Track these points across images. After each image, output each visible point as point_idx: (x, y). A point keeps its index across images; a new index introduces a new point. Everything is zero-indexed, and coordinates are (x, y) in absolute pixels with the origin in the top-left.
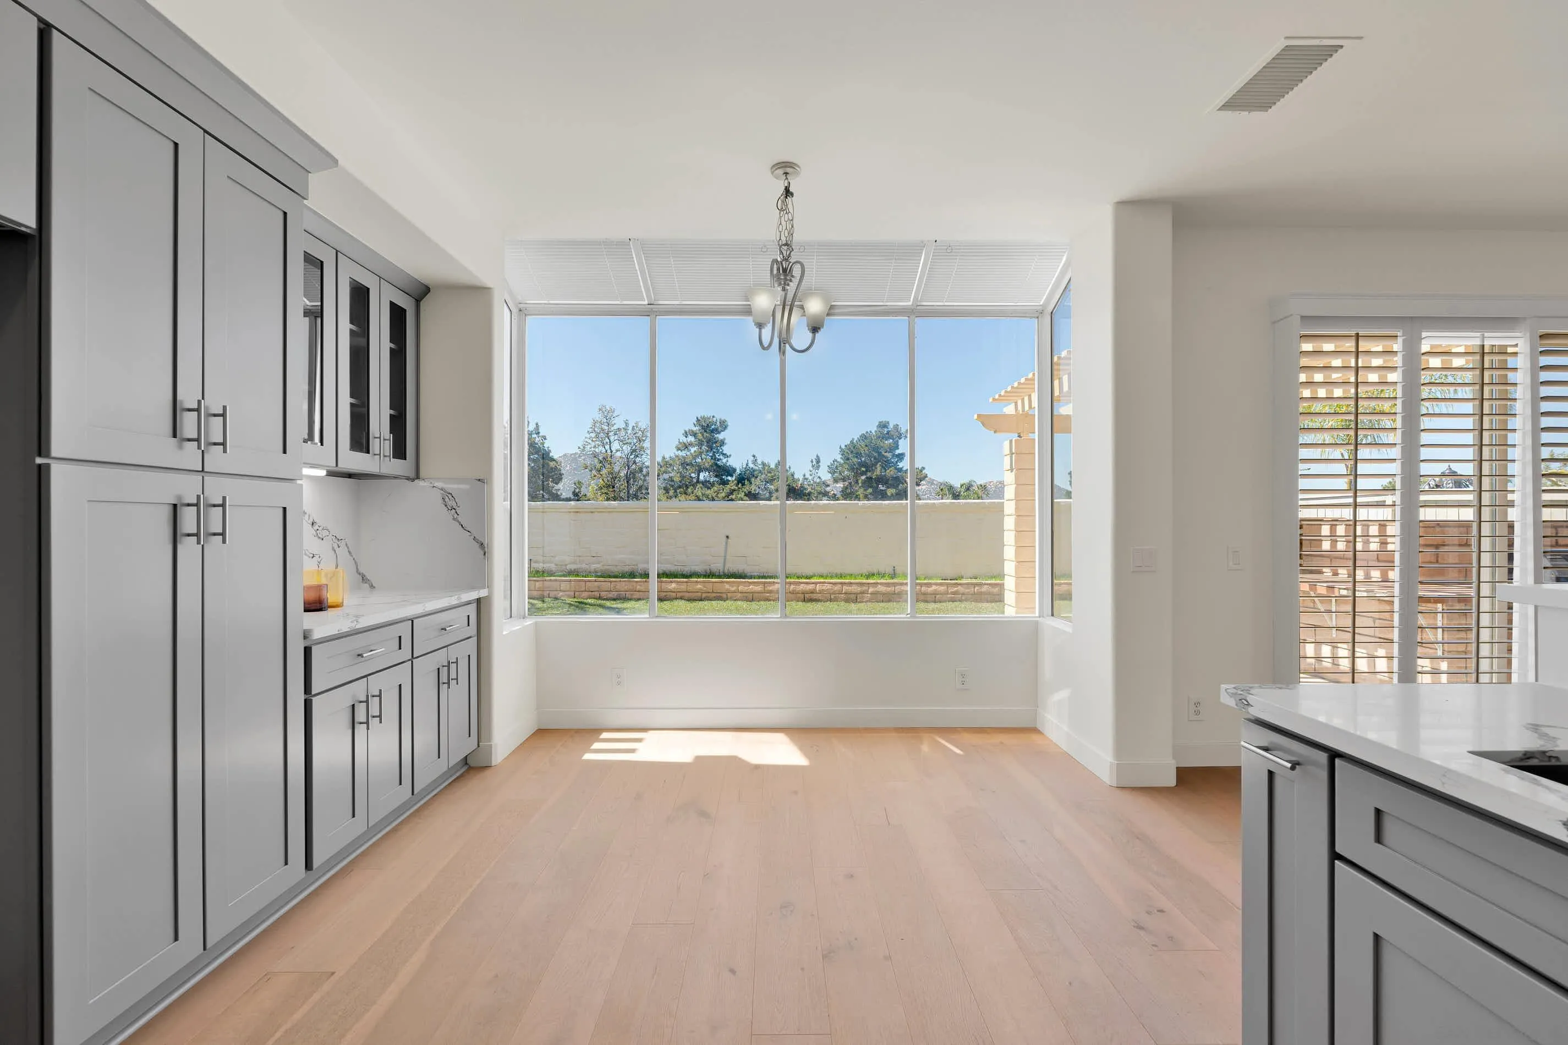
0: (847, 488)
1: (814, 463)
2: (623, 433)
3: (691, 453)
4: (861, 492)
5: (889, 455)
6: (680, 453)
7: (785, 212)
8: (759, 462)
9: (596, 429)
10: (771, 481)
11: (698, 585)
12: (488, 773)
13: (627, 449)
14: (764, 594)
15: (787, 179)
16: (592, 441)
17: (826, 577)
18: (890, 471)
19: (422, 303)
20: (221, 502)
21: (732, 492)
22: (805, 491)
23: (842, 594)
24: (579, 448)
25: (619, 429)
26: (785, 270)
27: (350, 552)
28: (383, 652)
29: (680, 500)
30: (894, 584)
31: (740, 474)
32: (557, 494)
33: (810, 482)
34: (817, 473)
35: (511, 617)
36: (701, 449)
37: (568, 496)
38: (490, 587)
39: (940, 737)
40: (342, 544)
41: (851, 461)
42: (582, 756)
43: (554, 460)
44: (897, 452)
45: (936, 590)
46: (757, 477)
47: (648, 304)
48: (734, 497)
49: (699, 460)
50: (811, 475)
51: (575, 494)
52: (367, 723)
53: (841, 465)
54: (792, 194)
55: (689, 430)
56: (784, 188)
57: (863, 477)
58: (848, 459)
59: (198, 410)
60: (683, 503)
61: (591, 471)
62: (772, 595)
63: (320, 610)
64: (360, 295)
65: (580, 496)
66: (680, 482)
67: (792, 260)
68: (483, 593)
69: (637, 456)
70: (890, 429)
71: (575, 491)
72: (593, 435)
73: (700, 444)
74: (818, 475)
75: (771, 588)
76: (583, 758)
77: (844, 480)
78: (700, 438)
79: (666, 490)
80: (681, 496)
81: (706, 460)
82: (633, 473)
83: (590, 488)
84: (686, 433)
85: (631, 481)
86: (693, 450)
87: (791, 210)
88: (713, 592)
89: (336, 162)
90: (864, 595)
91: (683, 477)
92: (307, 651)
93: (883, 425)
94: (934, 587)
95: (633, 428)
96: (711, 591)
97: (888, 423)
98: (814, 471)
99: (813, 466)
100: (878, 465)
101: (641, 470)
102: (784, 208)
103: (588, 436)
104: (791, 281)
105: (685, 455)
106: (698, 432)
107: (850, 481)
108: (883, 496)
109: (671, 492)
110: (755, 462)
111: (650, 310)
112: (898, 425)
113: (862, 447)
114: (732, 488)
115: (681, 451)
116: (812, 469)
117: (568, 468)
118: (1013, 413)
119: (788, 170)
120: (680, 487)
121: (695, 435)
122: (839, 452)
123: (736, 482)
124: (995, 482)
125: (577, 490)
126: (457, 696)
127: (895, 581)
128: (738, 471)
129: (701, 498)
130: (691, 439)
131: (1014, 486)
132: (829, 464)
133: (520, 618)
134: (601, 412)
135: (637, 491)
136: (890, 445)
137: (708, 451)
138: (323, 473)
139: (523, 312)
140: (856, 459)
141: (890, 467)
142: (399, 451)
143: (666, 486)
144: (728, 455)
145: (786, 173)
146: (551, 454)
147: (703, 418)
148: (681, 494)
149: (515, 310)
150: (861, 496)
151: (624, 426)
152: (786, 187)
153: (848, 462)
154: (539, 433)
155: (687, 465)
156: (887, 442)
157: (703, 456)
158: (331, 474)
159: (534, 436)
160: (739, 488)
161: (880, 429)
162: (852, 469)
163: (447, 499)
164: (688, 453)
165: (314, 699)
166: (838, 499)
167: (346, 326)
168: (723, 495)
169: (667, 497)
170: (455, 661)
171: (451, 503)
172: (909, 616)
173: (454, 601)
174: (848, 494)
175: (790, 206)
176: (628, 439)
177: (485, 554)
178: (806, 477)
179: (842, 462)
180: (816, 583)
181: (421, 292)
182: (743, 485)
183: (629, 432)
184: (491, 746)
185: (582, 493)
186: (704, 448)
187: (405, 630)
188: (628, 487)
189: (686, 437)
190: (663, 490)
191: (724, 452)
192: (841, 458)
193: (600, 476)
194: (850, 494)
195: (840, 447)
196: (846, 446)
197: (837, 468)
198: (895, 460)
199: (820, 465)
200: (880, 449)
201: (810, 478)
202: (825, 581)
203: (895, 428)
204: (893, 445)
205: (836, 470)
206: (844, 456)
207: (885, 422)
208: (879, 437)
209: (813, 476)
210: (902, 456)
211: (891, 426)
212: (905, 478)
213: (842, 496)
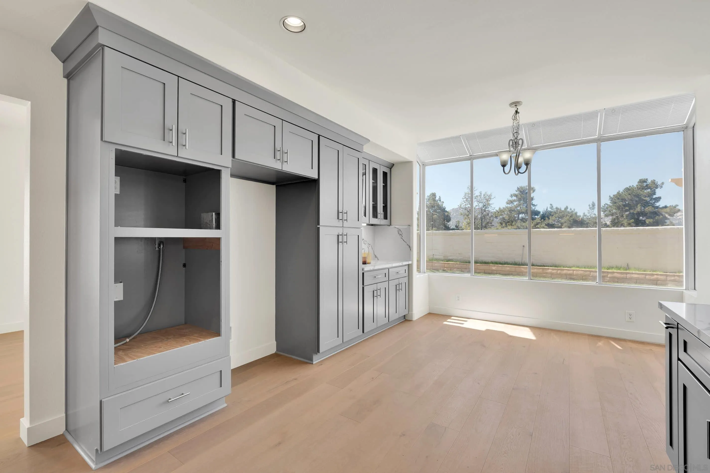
0: (614, 219)
1: (591, 206)
2: (479, 198)
3: (514, 205)
4: (625, 222)
5: (648, 199)
6: (508, 205)
7: (515, 120)
8: (554, 207)
9: (466, 197)
10: (562, 217)
11: (507, 268)
12: (412, 322)
13: (481, 205)
14: (543, 274)
15: (516, 107)
16: (464, 202)
17: (581, 267)
18: (648, 208)
19: (392, 169)
20: (346, 234)
21: (537, 224)
22: (584, 222)
24: (458, 206)
25: (477, 196)
26: (516, 143)
27: (372, 248)
28: (381, 277)
29: (508, 229)
30: (627, 273)
31: (542, 215)
32: (448, 227)
33: (588, 217)
34: (593, 212)
35: (420, 272)
36: (520, 202)
37: (454, 228)
38: (412, 261)
39: (613, 342)
40: (370, 246)
42: (444, 322)
43: (447, 212)
44: (654, 197)
46: (553, 216)
47: (470, 156)
48: (539, 226)
49: (519, 208)
50: (589, 213)
51: (456, 226)
52: (377, 296)
53: (610, 206)
54: (519, 113)
55: (514, 194)
56: (515, 111)
57: (627, 213)
58: (616, 203)
59: (342, 212)
60: (509, 230)
61: (464, 216)
62: (547, 275)
63: (365, 264)
64: (375, 171)
65: (459, 227)
66: (509, 219)
67: (518, 138)
68: (410, 262)
69: (486, 208)
70: (648, 183)
71: (456, 225)
72: (465, 200)
73: (520, 200)
74: (594, 213)
76: (444, 323)
77: (612, 215)
78: (519, 197)
79: (501, 224)
80: (509, 226)
81: (524, 207)
82: (484, 216)
83: (464, 224)
84: (512, 195)
85: (483, 220)
86: (515, 203)
87: (518, 119)
88: (515, 272)
89: (369, 141)
90: (605, 278)
91: (510, 217)
92: (363, 273)
93: (643, 181)
95: (484, 195)
96: (514, 271)
97: (647, 179)
98: (590, 211)
99: (590, 208)
100: (639, 205)
101: (488, 215)
102: (515, 119)
103: (462, 200)
104: (518, 146)
105: (511, 206)
106: (518, 194)
107: (617, 215)
108: (643, 224)
109: (504, 225)
110: (552, 207)
111: (470, 158)
112: (654, 180)
113: (626, 195)
114: (538, 222)
115: (509, 204)
116: (589, 210)
117: (455, 215)
119: (517, 104)
120: (508, 222)
121: (516, 196)
122: (609, 199)
123: (540, 218)
125: (457, 225)
126: (401, 294)
127: (628, 271)
128: (541, 213)
129: (520, 227)
130: (514, 198)
133: (423, 273)
134: (468, 189)
135: (486, 225)
136: (649, 193)
137: (524, 204)
138: (365, 225)
139: (424, 165)
140: (621, 203)
141: (649, 206)
142: (386, 217)
143: (501, 222)
144: (536, 205)
145: (516, 105)
146: (446, 209)
147: (521, 187)
148: (509, 225)
149: (421, 165)
150: (626, 224)
151: (479, 194)
152: (516, 110)
154: (440, 200)
155: (512, 211)
156: (646, 191)
157: (521, 206)
158: (368, 225)
159: (439, 202)
160: (542, 222)
161: (640, 184)
162: (618, 208)
163: (399, 232)
164: (513, 205)
165: (365, 287)
166: (608, 226)
167: (371, 181)
168: (533, 225)
169: (502, 227)
170: (401, 283)
171: (400, 233)
172: (597, 283)
173: (400, 264)
174: (615, 223)
175: (518, 118)
176: (482, 200)
177: (411, 250)
178: (586, 214)
179: (611, 204)
180: (574, 270)
181: (391, 166)
182: (544, 220)
183: (482, 197)
184: (412, 314)
185: (460, 226)
186: (522, 202)
187: (386, 271)
188: (482, 223)
189: (512, 197)
190: (499, 224)
191: (533, 204)
192: (611, 203)
193: (468, 218)
194: (617, 223)
195: (610, 196)
196: (614, 195)
197: (607, 209)
198: (653, 202)
199: (595, 207)
200: (640, 195)
201: (588, 215)
202: (580, 269)
203: (653, 182)
204: (651, 193)
205: (606, 210)
206: (612, 201)
207: (645, 179)
208: (640, 189)
209: (590, 213)
210: (659, 199)
211: (649, 181)
212: (660, 212)
213: (611, 225)
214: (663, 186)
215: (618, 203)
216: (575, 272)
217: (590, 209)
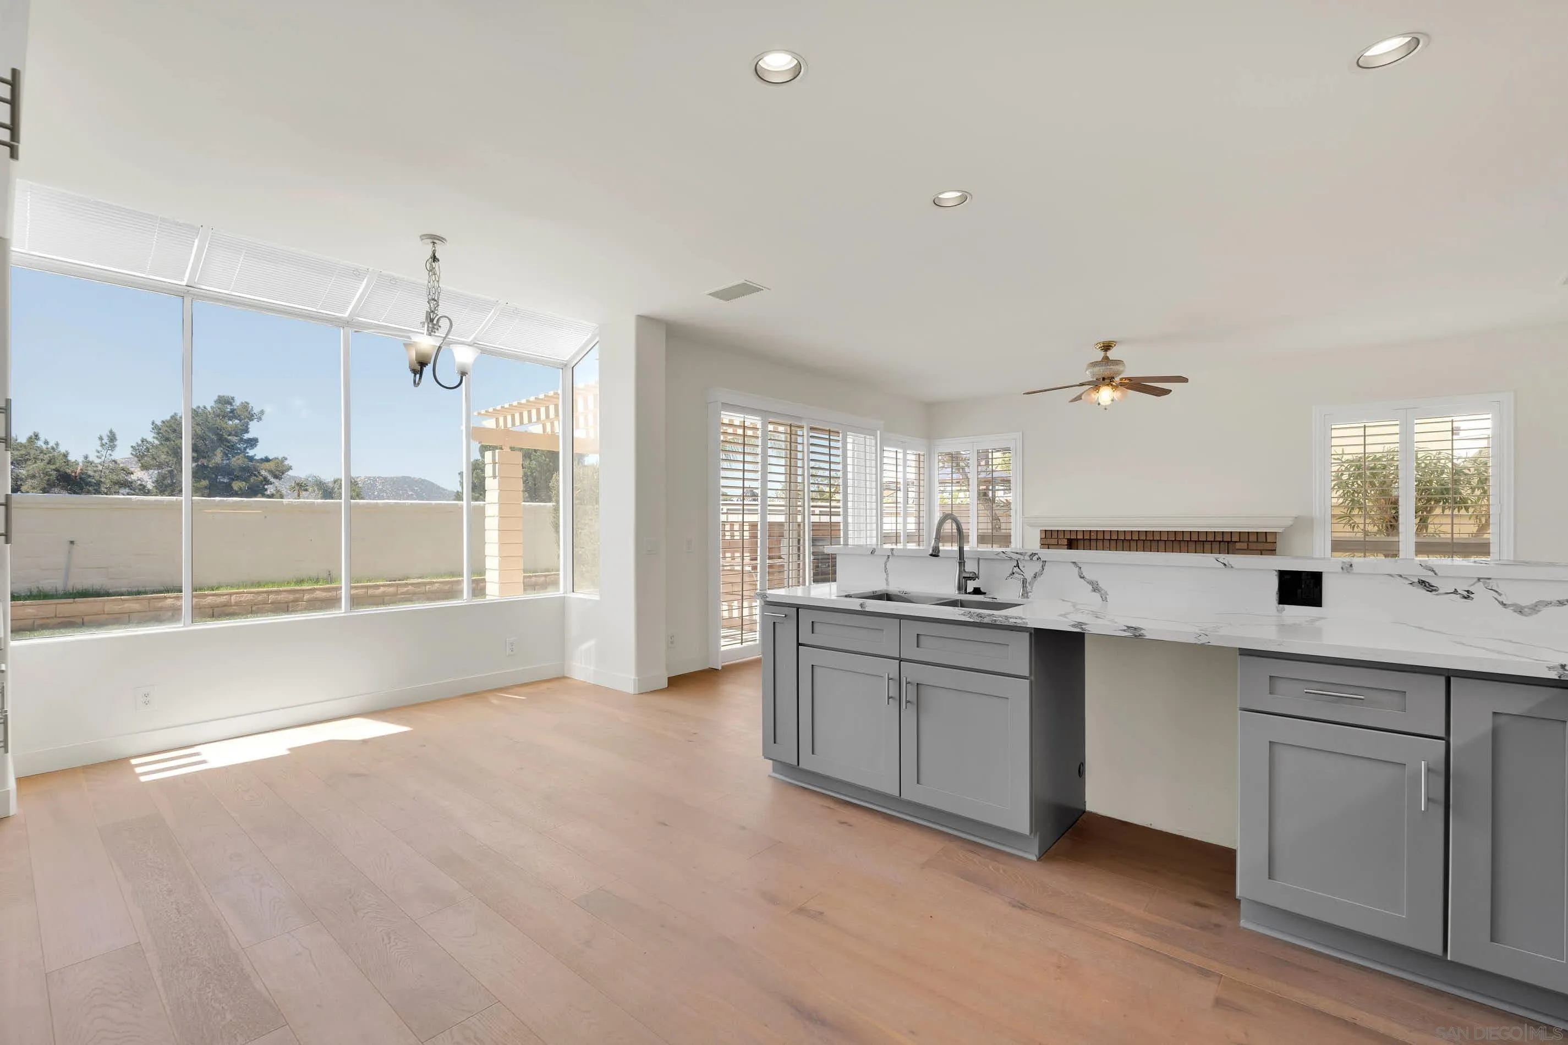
0: (164, 478)
1: (106, 440)
5: (234, 439)
7: (433, 272)
12: (16, 821)
14: (152, 612)
15: (434, 247)
18: (237, 459)
22: (87, 480)
23: (269, 604)
26: (432, 320)
33: (97, 467)
34: (110, 455)
41: (173, 443)
42: (137, 779)
44: (246, 436)
45: (384, 592)
50: (99, 457)
53: (157, 447)
54: (438, 261)
56: (432, 253)
58: (167, 439)
70: (235, 407)
74: (113, 458)
75: (160, 604)
77: (160, 466)
87: (438, 274)
93: (224, 401)
94: (382, 589)
97: (234, 397)
98: (104, 453)
99: (102, 445)
100: (218, 451)
102: (432, 269)
108: (225, 491)
111: (186, 291)
112: (248, 404)
116: (100, 449)
118: (494, 427)
119: (435, 241)
122: (149, 429)
124: (363, 478)
127: (330, 586)
131: (498, 491)
132: (134, 445)
136: (236, 427)
141: (237, 454)
145: (434, 243)
153: (168, 443)
156: (230, 422)
161: (220, 406)
166: (148, 493)
174: (163, 486)
175: (437, 268)
178: (91, 459)
179: (157, 442)
180: (230, 594)
192: (156, 438)
195: (153, 423)
196: (163, 422)
197: (148, 451)
198: (244, 448)
199: (115, 443)
200: (221, 430)
201: (97, 461)
202: (245, 590)
203: (245, 406)
204: (241, 428)
205: (146, 453)
206: (160, 435)
207: (228, 397)
208: (219, 416)
209: (103, 458)
210: (253, 442)
211: (237, 403)
212: (259, 469)
213: (155, 490)
214: (263, 418)
215: (174, 441)
216: (233, 597)
217: (103, 448)
